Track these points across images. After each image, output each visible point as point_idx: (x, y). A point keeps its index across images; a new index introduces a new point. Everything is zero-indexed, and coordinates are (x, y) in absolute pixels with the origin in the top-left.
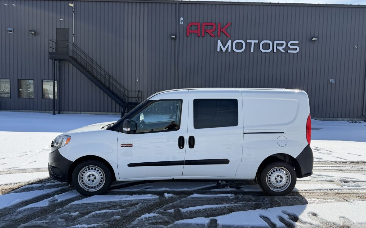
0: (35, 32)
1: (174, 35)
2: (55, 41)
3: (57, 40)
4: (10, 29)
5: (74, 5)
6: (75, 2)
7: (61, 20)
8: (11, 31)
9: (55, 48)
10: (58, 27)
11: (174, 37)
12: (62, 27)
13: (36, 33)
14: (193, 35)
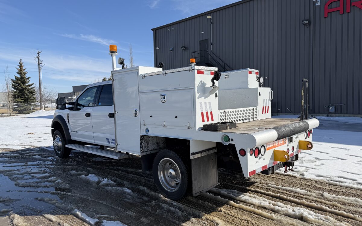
0: (185, 47)
1: (306, 20)
2: (199, 52)
3: (200, 51)
4: (171, 49)
5: (212, 16)
6: (213, 13)
7: (203, 32)
8: (172, 50)
9: (198, 58)
10: (201, 40)
11: (307, 22)
12: (204, 39)
13: (186, 49)
14: (334, 14)
